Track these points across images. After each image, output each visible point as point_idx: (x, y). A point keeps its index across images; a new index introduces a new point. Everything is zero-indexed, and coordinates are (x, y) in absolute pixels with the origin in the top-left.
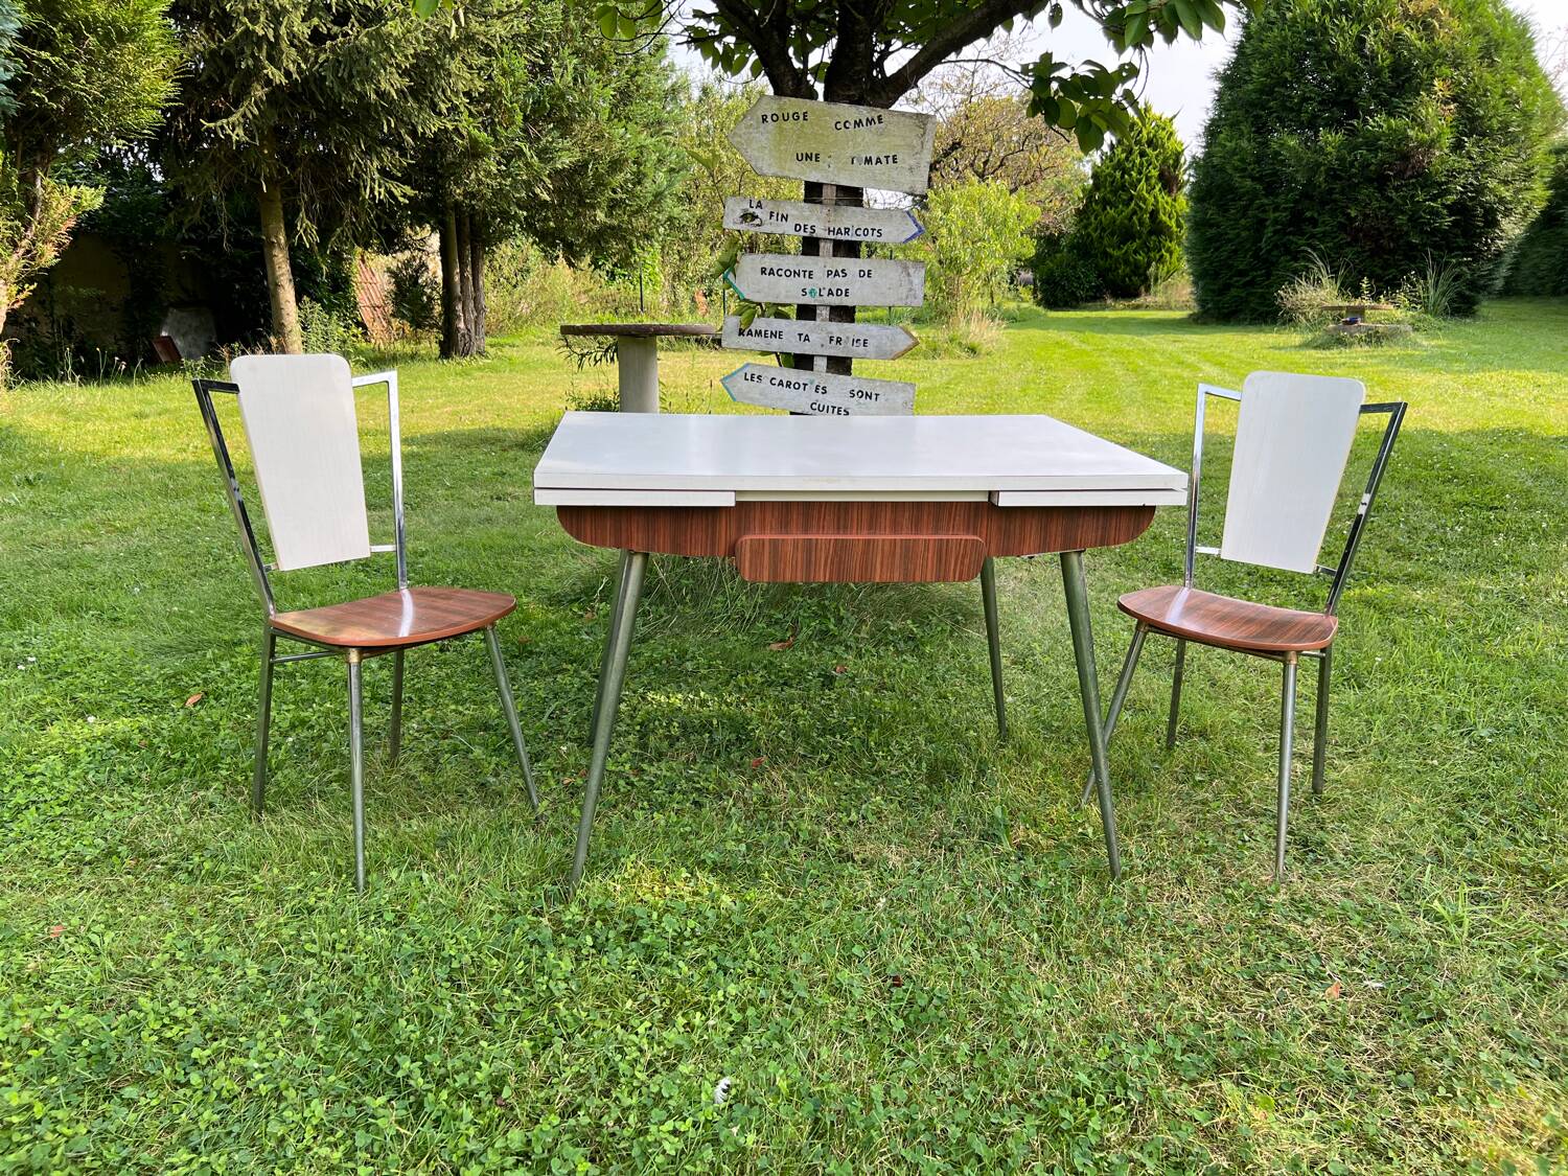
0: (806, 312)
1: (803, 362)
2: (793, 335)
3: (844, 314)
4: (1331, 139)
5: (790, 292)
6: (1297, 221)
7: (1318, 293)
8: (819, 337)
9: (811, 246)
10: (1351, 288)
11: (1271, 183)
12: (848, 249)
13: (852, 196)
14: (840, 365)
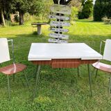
0: (57, 27)
1: (57, 33)
2: (56, 30)
3: (61, 28)
4: (107, 3)
5: (56, 25)
6: (104, 11)
7: (105, 19)
8: (59, 30)
9: (58, 20)
10: (109, 18)
11: (101, 7)
12: (62, 21)
13: (62, 15)
14: (61, 33)
